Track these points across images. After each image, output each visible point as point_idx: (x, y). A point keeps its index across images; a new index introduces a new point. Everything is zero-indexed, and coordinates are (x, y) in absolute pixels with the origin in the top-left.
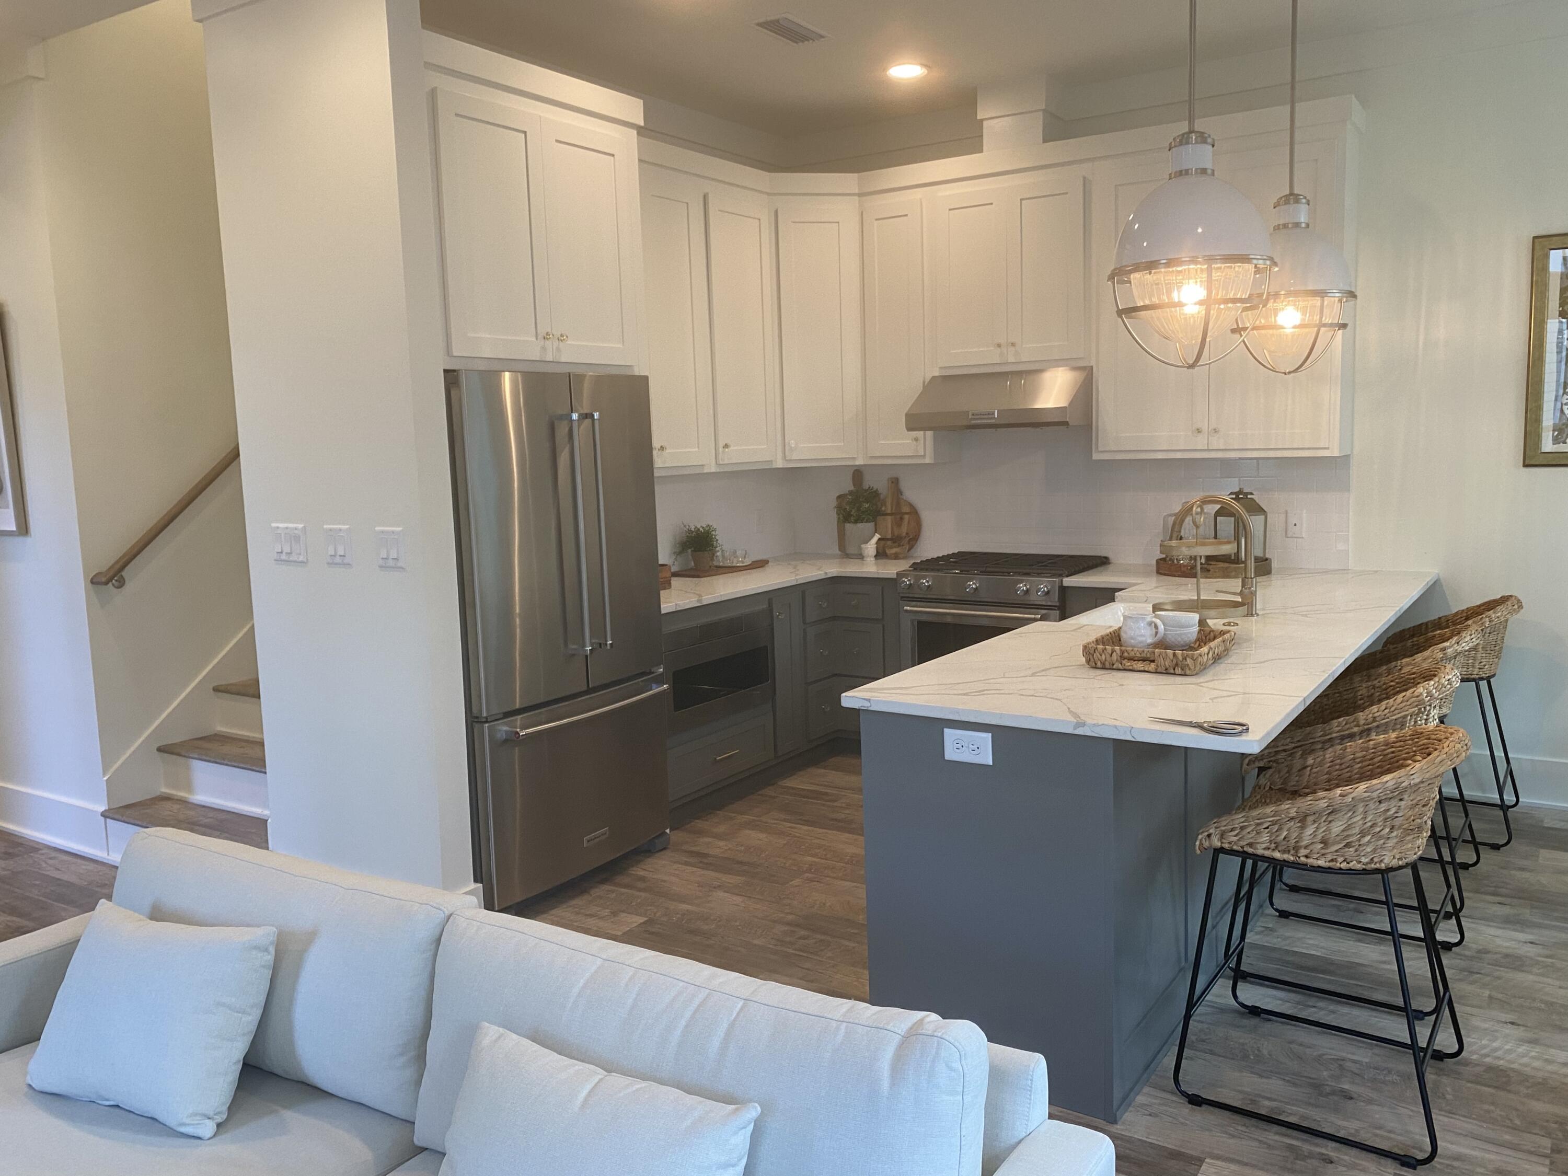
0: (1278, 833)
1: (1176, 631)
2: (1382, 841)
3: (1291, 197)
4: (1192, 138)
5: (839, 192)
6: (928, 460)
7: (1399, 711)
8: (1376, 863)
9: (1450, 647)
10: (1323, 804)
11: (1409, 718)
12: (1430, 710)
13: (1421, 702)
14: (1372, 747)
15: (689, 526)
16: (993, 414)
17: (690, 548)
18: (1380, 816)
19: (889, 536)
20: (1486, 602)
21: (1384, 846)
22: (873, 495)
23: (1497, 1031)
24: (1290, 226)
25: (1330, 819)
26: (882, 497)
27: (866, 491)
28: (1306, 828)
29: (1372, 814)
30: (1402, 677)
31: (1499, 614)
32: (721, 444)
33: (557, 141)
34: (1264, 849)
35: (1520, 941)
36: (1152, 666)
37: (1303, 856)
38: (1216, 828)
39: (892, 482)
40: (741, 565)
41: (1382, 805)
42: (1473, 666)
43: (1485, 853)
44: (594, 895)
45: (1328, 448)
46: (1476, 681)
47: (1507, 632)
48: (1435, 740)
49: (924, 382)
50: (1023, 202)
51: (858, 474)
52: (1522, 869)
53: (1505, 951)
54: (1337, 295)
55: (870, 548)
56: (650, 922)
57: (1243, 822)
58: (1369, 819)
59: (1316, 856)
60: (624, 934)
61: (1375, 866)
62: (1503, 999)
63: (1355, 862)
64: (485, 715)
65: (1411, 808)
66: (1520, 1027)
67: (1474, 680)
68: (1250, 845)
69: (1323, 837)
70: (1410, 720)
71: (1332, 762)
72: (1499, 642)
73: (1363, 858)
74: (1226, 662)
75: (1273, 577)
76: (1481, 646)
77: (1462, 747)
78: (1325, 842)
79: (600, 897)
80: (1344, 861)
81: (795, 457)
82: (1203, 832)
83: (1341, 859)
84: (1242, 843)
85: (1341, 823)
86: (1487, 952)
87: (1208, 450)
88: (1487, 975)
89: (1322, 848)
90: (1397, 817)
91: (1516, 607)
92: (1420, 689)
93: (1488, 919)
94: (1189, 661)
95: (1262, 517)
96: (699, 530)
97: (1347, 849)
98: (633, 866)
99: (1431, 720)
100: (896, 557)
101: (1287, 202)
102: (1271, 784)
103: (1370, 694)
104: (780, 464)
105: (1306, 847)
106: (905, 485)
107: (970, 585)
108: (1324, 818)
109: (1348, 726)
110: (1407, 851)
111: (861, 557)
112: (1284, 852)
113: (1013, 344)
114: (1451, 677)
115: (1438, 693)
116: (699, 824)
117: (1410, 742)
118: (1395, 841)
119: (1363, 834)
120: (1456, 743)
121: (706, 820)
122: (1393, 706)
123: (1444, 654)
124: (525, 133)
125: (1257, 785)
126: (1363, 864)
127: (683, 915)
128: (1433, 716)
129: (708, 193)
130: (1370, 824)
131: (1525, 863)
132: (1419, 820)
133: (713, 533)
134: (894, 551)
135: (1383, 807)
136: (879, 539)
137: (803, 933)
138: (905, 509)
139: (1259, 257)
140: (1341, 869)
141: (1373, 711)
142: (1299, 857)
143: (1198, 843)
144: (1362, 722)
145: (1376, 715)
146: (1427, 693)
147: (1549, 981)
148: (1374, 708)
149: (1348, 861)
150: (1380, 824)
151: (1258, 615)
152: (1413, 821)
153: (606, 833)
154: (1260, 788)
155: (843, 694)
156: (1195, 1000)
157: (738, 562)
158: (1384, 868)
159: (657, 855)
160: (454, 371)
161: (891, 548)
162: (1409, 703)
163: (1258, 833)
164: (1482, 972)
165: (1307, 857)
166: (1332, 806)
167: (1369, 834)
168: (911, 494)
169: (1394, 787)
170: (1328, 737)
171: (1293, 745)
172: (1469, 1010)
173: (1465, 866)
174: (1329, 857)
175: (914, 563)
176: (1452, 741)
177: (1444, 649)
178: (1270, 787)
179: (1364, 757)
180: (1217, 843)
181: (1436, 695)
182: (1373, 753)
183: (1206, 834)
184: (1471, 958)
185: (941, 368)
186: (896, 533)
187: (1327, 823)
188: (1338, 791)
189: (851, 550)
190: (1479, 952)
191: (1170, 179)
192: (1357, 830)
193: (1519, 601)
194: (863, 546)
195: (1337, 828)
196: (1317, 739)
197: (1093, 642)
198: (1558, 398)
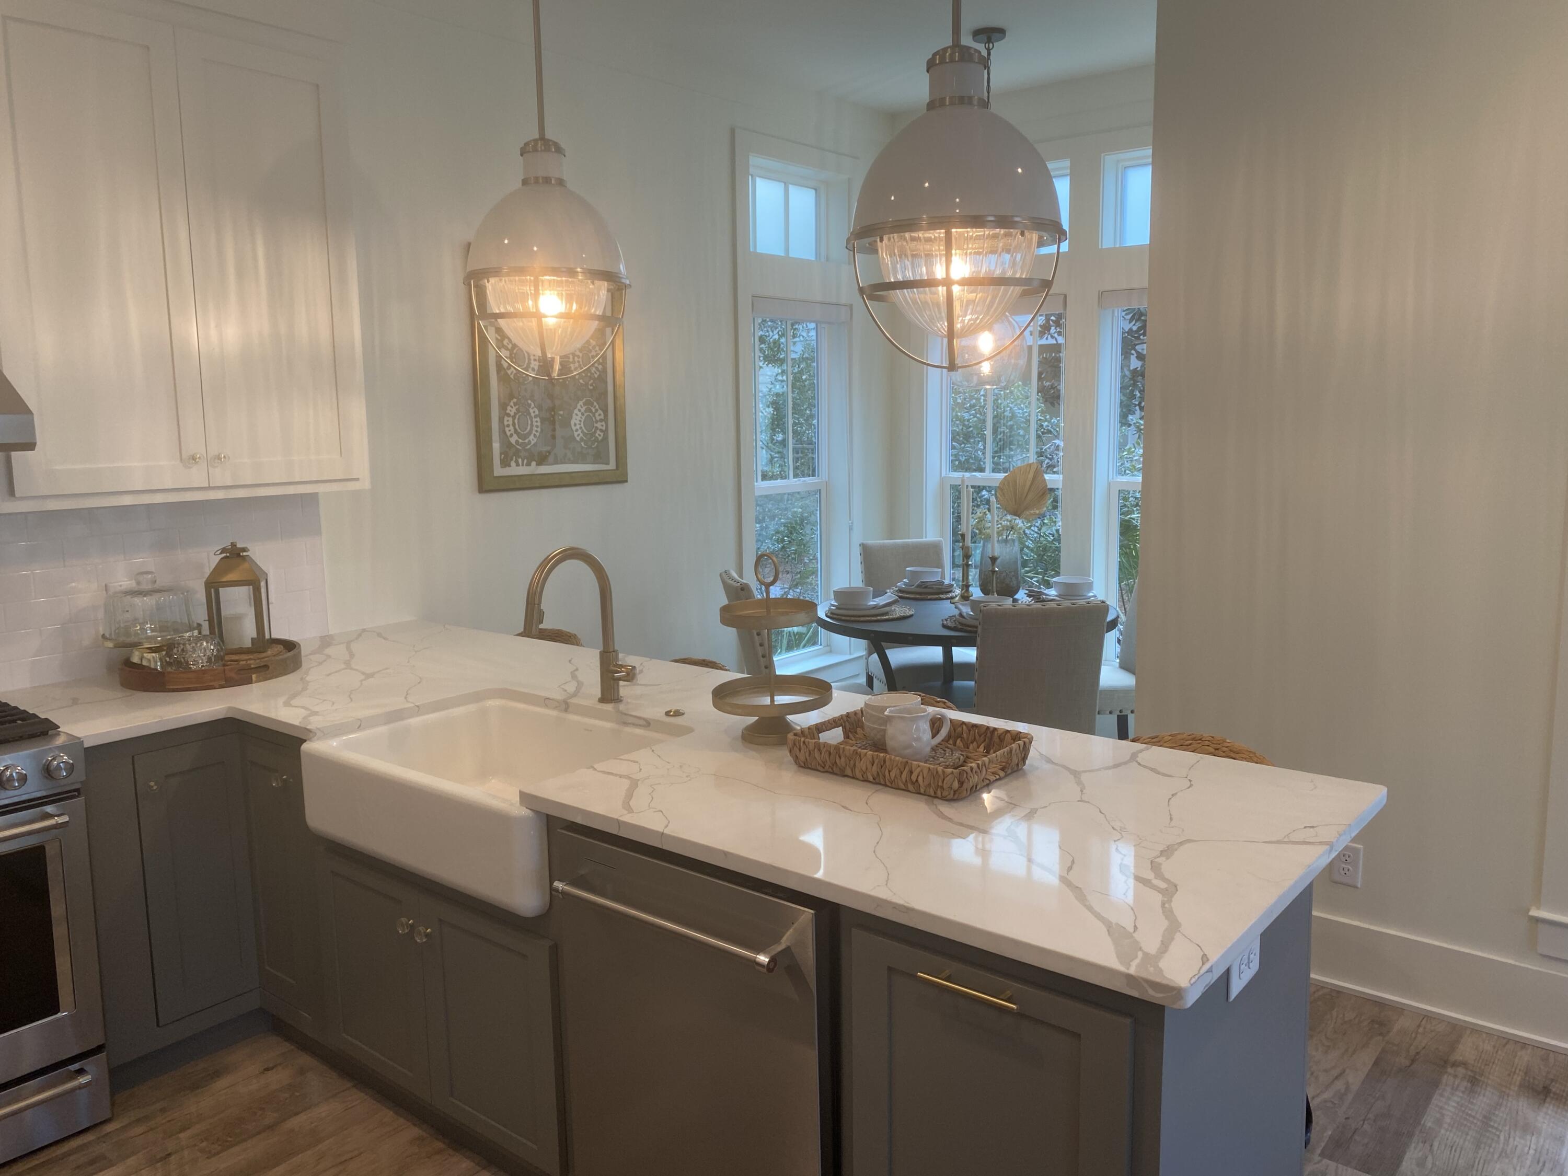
87: (208, 488)
198: (501, 420)
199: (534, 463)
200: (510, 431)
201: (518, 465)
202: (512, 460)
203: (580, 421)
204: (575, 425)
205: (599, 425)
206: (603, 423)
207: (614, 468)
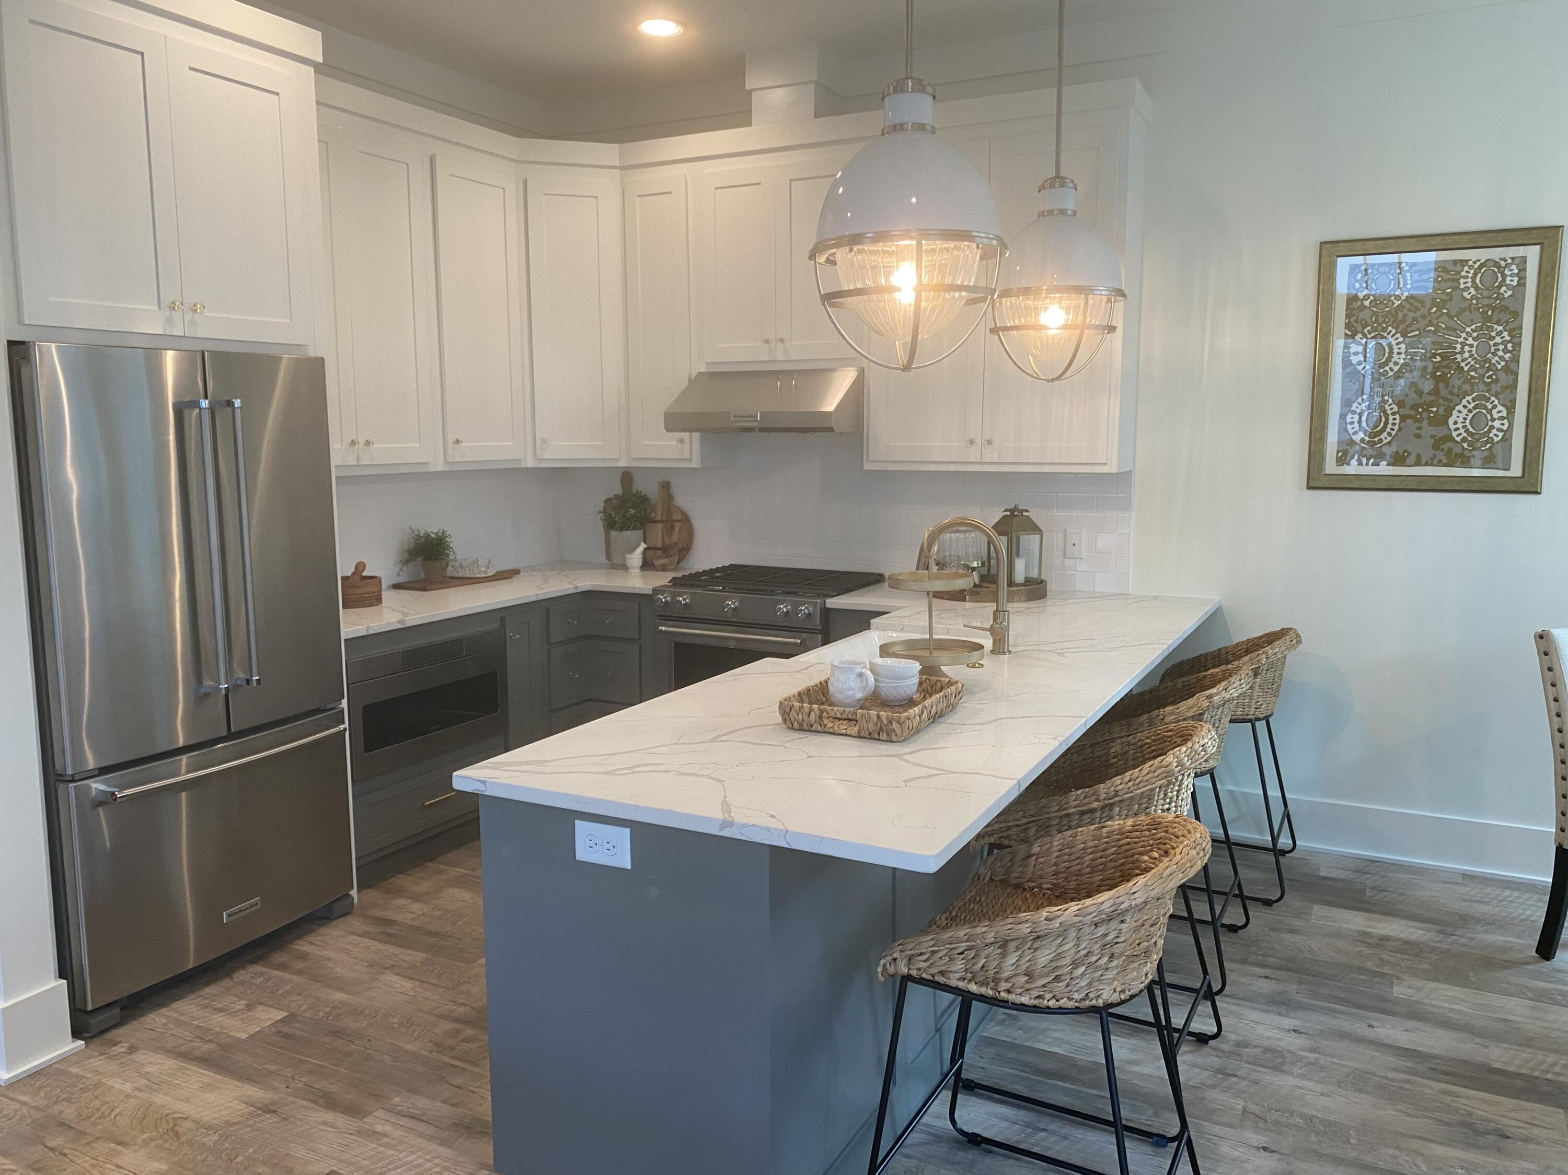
0: (974, 961)
1: (892, 683)
2: (1099, 973)
3: (1057, 180)
4: (908, 85)
5: (595, 163)
6: (695, 464)
7: (1145, 783)
8: (1092, 999)
9: (1217, 694)
10: (1025, 929)
11: (1158, 789)
12: (1182, 780)
13: (1170, 774)
14: (1105, 835)
15: (419, 531)
16: (756, 416)
17: (419, 556)
18: (1096, 942)
19: (659, 545)
20: (1267, 634)
21: (1102, 978)
22: (641, 501)
23: (1247, 1161)
24: (1055, 212)
25: (1035, 946)
26: (653, 502)
27: (633, 495)
28: (1006, 957)
29: (1087, 940)
30: (1159, 734)
31: (1277, 650)
32: (451, 439)
33: (191, 69)
34: (959, 979)
35: (1283, 1029)
36: (854, 730)
37: (1004, 990)
38: (901, 951)
39: (663, 487)
40: (483, 575)
41: (1099, 929)
42: (1250, 706)
43: (1257, 913)
44: (235, 980)
45: (1106, 464)
46: (1252, 722)
47: (1285, 668)
48: (1172, 834)
49: (690, 378)
50: (793, 183)
51: (627, 476)
52: (1292, 931)
53: (1266, 1043)
54: (1104, 293)
55: (635, 558)
56: (291, 1018)
57: (932, 946)
58: (1082, 947)
59: (1019, 991)
60: (252, 1036)
61: (1091, 1003)
62: (1258, 1113)
63: (1066, 999)
64: (70, 772)
65: (1135, 931)
66: (1273, 1154)
67: (1250, 721)
68: (942, 973)
69: (1028, 968)
70: (1159, 793)
71: (1060, 851)
72: (1277, 680)
73: (1076, 994)
74: (947, 721)
75: (1049, 601)
76: (1257, 685)
77: (1198, 854)
78: (1029, 974)
79: (242, 983)
80: (1054, 997)
81: (547, 456)
82: (885, 956)
83: (1048, 996)
84: (933, 971)
85: (1048, 952)
86: (1246, 1046)
87: (981, 463)
88: (1244, 1079)
89: (1027, 982)
90: (1117, 943)
91: (1294, 642)
92: (1170, 758)
93: (1249, 999)
94: (895, 725)
95: (1038, 536)
96: (429, 536)
97: (1056, 984)
98: (299, 938)
99: (1183, 791)
100: (664, 569)
101: (1052, 186)
102: (992, 874)
103: (1124, 751)
104: (530, 463)
105: (1007, 980)
106: (676, 492)
107: (729, 605)
108: (1029, 944)
109: (1086, 800)
110: (1132, 981)
111: (625, 567)
112: (984, 984)
113: (782, 341)
114: (1206, 741)
115: (1190, 761)
116: (400, 880)
117: (1147, 833)
118: (1115, 972)
119: (1075, 964)
120: (1191, 849)
121: (411, 875)
122: (1137, 778)
123: (1210, 702)
124: (142, 54)
125: (977, 874)
126: (1076, 1001)
127: (335, 1007)
128: (1187, 786)
129: (435, 155)
130: (1084, 952)
131: (1296, 923)
132: (1145, 943)
133: (448, 539)
134: (661, 561)
135: (1101, 931)
136: (645, 549)
137: (470, 1032)
138: (677, 516)
139: (983, 235)
140: (1048, 1007)
141: (1115, 784)
142: (999, 992)
143: (880, 969)
144: (1103, 796)
145: (1118, 788)
146: (1178, 762)
147: (1310, 1085)
148: (1117, 780)
149: (1058, 997)
150: (1097, 952)
151: (1010, 652)
152: (1139, 944)
153: (257, 904)
154: (979, 879)
155: (455, 774)
156: (878, 1162)
157: (480, 573)
158: (1101, 1005)
159: (334, 923)
160: (23, 343)
161: (660, 558)
162: (1156, 774)
163: (951, 959)
164: (1238, 1073)
165: (1008, 991)
166: (1036, 932)
167: (1083, 965)
168: (683, 500)
169: (1112, 909)
170: (1064, 812)
171: (1025, 820)
172: (1217, 1129)
173: (1233, 929)
174: (1035, 993)
175: (674, 578)
176: (1187, 845)
177: (1210, 697)
178: (991, 878)
179: (1096, 846)
180: (904, 970)
181: (1188, 764)
182: (1106, 843)
183: (889, 958)
184: (1229, 1054)
185: (708, 364)
186: (667, 543)
187: (1032, 951)
188: (1044, 913)
189: (617, 560)
190: (1238, 1044)
191: (883, 134)
192: (1068, 960)
193: (1298, 636)
194: (628, 556)
195: (1044, 957)
196: (1052, 815)
197: (794, 696)
198: (1343, 416)
199: (1384, 463)
200: (1353, 428)
201: (1360, 464)
202: (1352, 458)
203: (1465, 419)
204: (1455, 423)
205: (1497, 424)
206: (1505, 421)
207: (1519, 474)
